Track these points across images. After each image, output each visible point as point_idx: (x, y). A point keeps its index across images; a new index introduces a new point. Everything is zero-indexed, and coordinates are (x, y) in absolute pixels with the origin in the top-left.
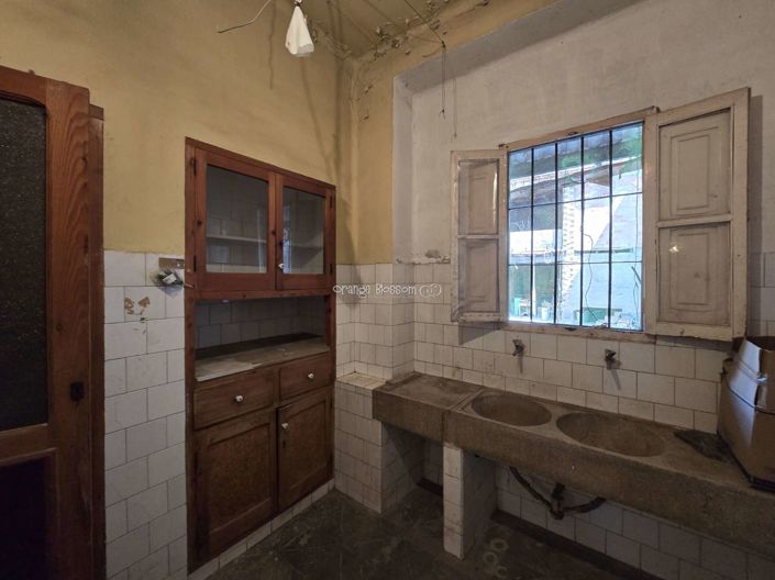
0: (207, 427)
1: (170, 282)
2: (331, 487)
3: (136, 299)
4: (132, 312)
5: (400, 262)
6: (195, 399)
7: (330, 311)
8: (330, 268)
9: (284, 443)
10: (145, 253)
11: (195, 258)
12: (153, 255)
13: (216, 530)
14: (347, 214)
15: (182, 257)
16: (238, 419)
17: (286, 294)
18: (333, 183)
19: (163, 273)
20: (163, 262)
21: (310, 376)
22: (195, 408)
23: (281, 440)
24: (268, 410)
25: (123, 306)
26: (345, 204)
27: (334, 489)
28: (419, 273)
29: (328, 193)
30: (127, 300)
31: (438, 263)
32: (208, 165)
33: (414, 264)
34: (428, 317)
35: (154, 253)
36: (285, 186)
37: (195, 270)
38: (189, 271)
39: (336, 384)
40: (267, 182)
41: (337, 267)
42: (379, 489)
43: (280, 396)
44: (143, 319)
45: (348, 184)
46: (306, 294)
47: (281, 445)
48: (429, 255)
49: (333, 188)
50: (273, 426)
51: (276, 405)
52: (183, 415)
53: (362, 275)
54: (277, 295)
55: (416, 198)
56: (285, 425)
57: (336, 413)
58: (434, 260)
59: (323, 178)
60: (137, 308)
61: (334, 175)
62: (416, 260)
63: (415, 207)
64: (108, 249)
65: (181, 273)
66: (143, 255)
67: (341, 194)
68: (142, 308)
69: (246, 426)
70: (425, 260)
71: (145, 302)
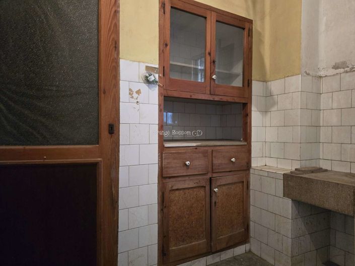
0: (170, 178)
1: (151, 80)
2: (248, 249)
3: (135, 90)
4: (132, 97)
5: (308, 74)
6: (163, 158)
7: (247, 116)
8: (247, 83)
9: (215, 203)
10: (139, 62)
11: (164, 67)
12: (142, 64)
13: (173, 248)
14: (261, 42)
15: (157, 66)
16: (187, 178)
17: (217, 98)
18: (251, 18)
19: (148, 75)
20: (148, 68)
21: (233, 160)
22: (163, 164)
23: (213, 201)
24: (205, 177)
25: (128, 93)
26: (260, 34)
27: (250, 251)
28: (325, 86)
29: (247, 25)
30: (130, 90)
31: (347, 72)
32: (171, 7)
33: (321, 77)
34: (335, 120)
35: (143, 62)
36: (217, 21)
37: (164, 76)
38: (161, 75)
39: (251, 171)
40: (206, 18)
41: (253, 81)
42: (290, 254)
43: (212, 170)
44: (137, 102)
45: (262, 19)
46: (230, 99)
47: (213, 204)
48: (336, 67)
49: (250, 22)
50: (208, 188)
51: (209, 175)
52: (157, 166)
53: (273, 89)
54: (211, 98)
55: (323, 20)
56: (216, 190)
57: (251, 193)
58: (342, 70)
59: (243, 14)
60: (135, 95)
61: (251, 12)
62: (322, 73)
63: (322, 27)
64: (122, 59)
65: (157, 76)
66: (137, 63)
67: (257, 26)
68: (137, 95)
69: (191, 185)
70: (333, 72)
71: (138, 92)
